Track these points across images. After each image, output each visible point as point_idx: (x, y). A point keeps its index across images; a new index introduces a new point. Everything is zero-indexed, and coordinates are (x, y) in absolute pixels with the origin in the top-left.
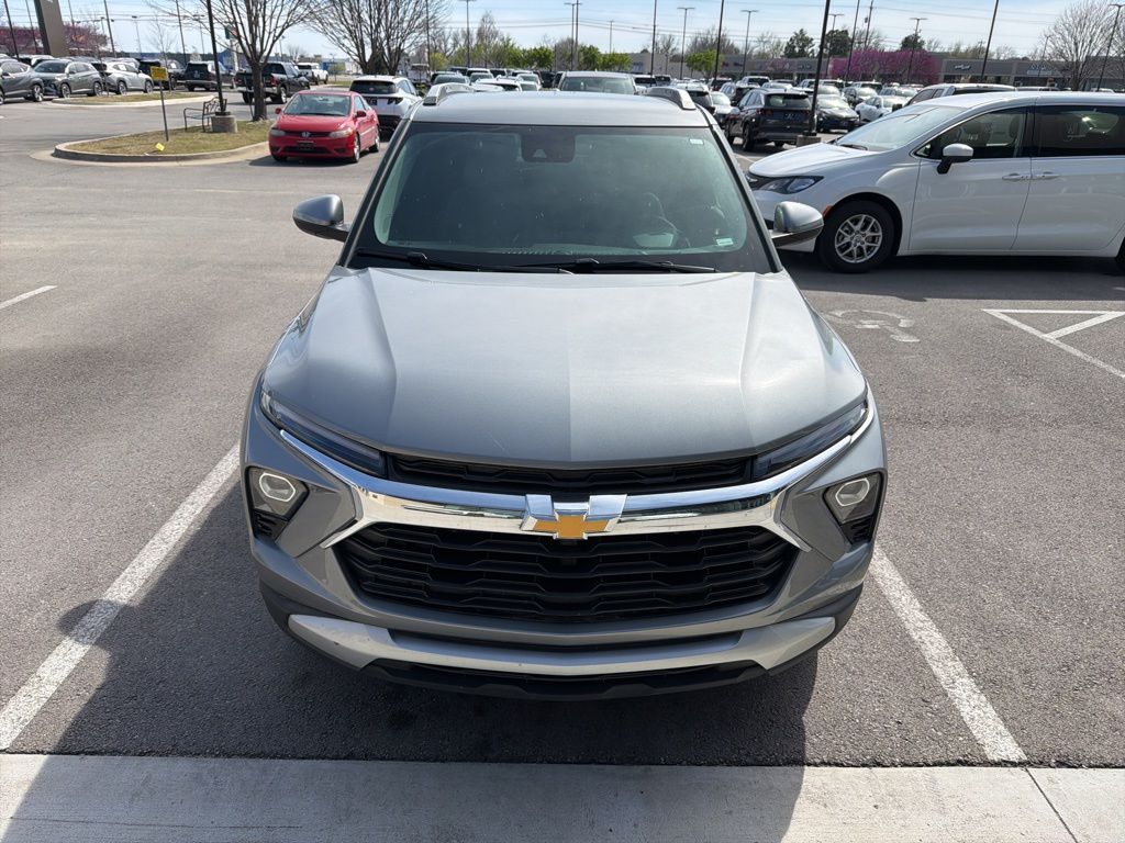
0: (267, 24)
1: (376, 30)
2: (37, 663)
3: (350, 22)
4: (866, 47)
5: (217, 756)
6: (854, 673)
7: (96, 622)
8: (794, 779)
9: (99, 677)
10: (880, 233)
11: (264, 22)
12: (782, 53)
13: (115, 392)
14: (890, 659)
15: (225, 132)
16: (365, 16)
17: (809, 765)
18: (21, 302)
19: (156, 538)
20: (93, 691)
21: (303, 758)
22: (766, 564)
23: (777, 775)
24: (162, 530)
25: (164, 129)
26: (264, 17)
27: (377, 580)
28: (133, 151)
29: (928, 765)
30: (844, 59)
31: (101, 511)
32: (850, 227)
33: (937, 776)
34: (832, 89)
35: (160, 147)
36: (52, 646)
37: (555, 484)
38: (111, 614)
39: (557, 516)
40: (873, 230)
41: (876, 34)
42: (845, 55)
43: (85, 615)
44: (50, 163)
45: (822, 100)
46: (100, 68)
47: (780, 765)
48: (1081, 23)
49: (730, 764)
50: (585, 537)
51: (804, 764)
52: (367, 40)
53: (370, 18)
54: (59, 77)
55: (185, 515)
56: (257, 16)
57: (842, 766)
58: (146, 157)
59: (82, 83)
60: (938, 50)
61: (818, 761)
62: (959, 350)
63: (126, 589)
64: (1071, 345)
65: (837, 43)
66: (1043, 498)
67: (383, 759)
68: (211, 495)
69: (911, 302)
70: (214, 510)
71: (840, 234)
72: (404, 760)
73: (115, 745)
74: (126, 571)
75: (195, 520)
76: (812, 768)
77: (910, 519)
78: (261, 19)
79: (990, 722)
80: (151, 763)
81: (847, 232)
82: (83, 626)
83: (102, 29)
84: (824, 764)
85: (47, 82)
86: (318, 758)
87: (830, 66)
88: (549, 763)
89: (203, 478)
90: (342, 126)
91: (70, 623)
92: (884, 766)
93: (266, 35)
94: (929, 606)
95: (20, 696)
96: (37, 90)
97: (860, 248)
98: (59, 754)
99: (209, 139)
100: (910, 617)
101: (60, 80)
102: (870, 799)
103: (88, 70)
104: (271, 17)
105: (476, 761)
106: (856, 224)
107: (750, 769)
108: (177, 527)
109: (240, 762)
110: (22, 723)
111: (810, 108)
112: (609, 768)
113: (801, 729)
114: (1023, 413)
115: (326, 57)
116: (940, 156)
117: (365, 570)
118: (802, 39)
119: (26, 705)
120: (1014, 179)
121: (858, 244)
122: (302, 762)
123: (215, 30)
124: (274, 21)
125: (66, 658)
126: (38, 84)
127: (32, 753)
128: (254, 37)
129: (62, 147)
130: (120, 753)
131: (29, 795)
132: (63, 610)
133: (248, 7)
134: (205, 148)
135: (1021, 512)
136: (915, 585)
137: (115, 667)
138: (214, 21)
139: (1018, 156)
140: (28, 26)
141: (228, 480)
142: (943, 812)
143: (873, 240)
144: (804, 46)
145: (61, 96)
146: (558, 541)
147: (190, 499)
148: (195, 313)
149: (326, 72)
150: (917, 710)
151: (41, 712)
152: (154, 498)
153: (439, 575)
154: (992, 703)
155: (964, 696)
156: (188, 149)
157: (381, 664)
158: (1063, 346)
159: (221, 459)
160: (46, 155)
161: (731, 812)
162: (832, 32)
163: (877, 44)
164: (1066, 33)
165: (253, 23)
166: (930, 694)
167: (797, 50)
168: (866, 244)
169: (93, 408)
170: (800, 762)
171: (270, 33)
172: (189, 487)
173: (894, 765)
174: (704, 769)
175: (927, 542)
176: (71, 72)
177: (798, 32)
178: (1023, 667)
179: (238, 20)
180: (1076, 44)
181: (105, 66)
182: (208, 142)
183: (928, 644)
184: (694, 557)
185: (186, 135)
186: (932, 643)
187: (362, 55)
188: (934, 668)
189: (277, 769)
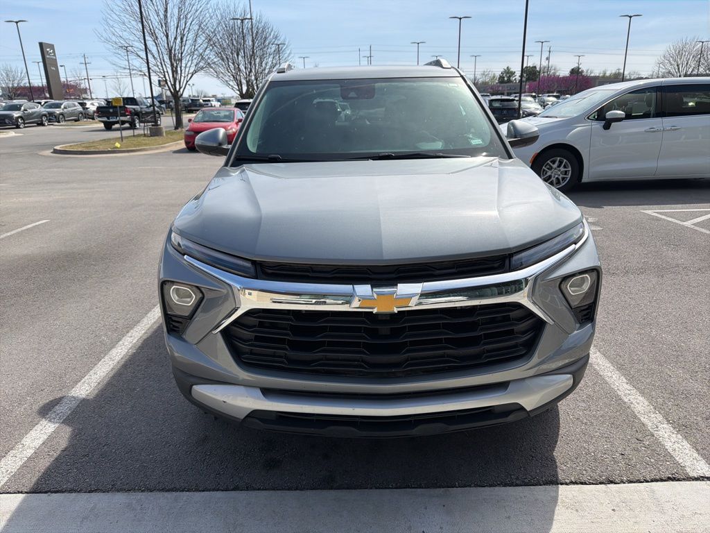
0: (183, 71)
1: (249, 75)
2: (22, 436)
3: (234, 71)
4: (548, 75)
5: (142, 491)
6: (586, 424)
7: (63, 409)
8: (553, 494)
9: (63, 443)
10: (570, 169)
11: (181, 71)
12: (497, 81)
13: (83, 276)
14: (609, 414)
15: (158, 136)
16: (242, 68)
17: (562, 484)
18: (27, 229)
19: (106, 357)
20: (58, 452)
21: (203, 491)
22: (524, 333)
23: (540, 492)
24: (110, 353)
25: (120, 136)
26: (181, 68)
27: (252, 353)
28: (101, 148)
29: (647, 482)
30: (535, 83)
31: (70, 343)
32: (550, 166)
33: (656, 488)
34: (529, 99)
35: (118, 145)
36: (33, 425)
37: (373, 276)
38: (74, 404)
39: (375, 296)
40: (565, 167)
41: (553, 68)
42: (535, 80)
43: (56, 405)
44: (51, 157)
45: (524, 104)
46: (83, 105)
47: (541, 485)
48: (680, 53)
49: (505, 485)
50: (396, 310)
51: (558, 484)
52: (244, 81)
53: (245, 68)
54: (57, 111)
55: (126, 343)
56: (177, 67)
57: (585, 484)
58: (109, 151)
59: (72, 114)
60: (592, 75)
61: (568, 481)
62: (629, 233)
63: (85, 389)
64: (702, 228)
65: (530, 74)
66: (700, 314)
67: (259, 489)
68: (143, 332)
69: (594, 209)
70: (145, 340)
71: (544, 170)
72: (274, 490)
73: (72, 487)
74: (86, 378)
75: (132, 346)
76: (564, 486)
77: (612, 329)
78: (179, 69)
79: (687, 451)
80: (96, 497)
81: (548, 169)
82: (55, 412)
83: (84, 85)
84: (572, 483)
85: (51, 114)
86: (214, 490)
87: (527, 87)
88: (376, 488)
89: (139, 322)
90: (229, 128)
91: (45, 411)
92: (615, 483)
93: (182, 78)
94: (632, 380)
95: (9, 457)
96: (44, 119)
97: (557, 178)
98: (33, 493)
99: (147, 140)
100: (620, 388)
101: (58, 112)
102: (609, 505)
103: (75, 106)
104: (186, 67)
105: (324, 489)
106: (554, 164)
107: (520, 488)
108: (120, 351)
109: (159, 495)
110: (9, 474)
111: (517, 106)
112: (419, 490)
113: (553, 461)
114: (678, 266)
115: (220, 96)
116: (604, 119)
117: (244, 347)
118: (509, 73)
119: (13, 462)
120: (652, 131)
121: (556, 176)
122: (203, 493)
123: (152, 77)
124: (187, 69)
125: (42, 432)
126: (45, 115)
127: (15, 493)
128: (175, 80)
129: (58, 148)
130: (75, 491)
131: (10, 520)
132: (41, 403)
133: (171, 62)
134: (145, 145)
135: (686, 322)
136: (620, 368)
137: (74, 436)
138: (151, 71)
139: (653, 117)
140: (41, 85)
141: (155, 322)
142: (662, 512)
143: (566, 173)
144: (510, 77)
145: (59, 122)
146: (377, 315)
147: (129, 334)
148: (136, 231)
149: (219, 103)
150: (634, 446)
151: (23, 467)
152: (106, 335)
153: (295, 346)
154: (687, 439)
155: (666, 435)
156: (135, 146)
157: (255, 414)
158: (696, 228)
159: (150, 311)
160: (48, 152)
161: (509, 517)
162: (527, 67)
163: (554, 73)
164: (671, 59)
165: (174, 71)
166: (642, 435)
167: (506, 79)
168: (561, 176)
169: (69, 285)
170: (555, 482)
171: (185, 77)
172: (129, 328)
173: (623, 482)
174: (487, 489)
175: (625, 342)
176: (65, 108)
177: (506, 68)
178: (704, 416)
179: (165, 70)
180: (678, 65)
181: (85, 103)
182: (147, 142)
183: (636, 404)
184: (473, 326)
185: (133, 138)
186: (638, 404)
187: (240, 90)
188: (642, 419)
189: (185, 498)
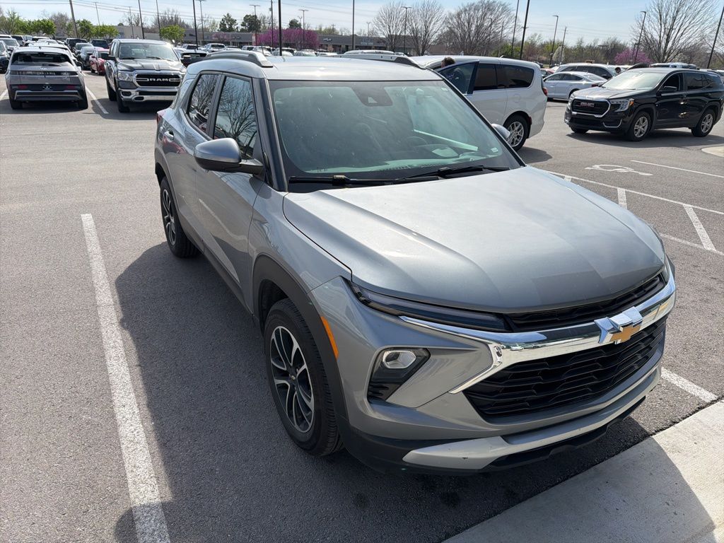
12: (219, 29)
17: (652, 435)
19: (124, 442)
23: (647, 446)
29: (691, 415)
33: (699, 418)
37: (604, 310)
39: (621, 329)
47: (642, 440)
50: (630, 338)
57: (663, 429)
63: (146, 490)
65: (251, 22)
74: (129, 476)
82: (144, 533)
84: (657, 432)
102: (690, 441)
107: (634, 448)
112: (579, 476)
118: (230, 20)
162: (248, 16)
167: (227, 27)
174: (617, 457)
177: (226, 15)
